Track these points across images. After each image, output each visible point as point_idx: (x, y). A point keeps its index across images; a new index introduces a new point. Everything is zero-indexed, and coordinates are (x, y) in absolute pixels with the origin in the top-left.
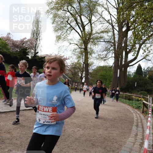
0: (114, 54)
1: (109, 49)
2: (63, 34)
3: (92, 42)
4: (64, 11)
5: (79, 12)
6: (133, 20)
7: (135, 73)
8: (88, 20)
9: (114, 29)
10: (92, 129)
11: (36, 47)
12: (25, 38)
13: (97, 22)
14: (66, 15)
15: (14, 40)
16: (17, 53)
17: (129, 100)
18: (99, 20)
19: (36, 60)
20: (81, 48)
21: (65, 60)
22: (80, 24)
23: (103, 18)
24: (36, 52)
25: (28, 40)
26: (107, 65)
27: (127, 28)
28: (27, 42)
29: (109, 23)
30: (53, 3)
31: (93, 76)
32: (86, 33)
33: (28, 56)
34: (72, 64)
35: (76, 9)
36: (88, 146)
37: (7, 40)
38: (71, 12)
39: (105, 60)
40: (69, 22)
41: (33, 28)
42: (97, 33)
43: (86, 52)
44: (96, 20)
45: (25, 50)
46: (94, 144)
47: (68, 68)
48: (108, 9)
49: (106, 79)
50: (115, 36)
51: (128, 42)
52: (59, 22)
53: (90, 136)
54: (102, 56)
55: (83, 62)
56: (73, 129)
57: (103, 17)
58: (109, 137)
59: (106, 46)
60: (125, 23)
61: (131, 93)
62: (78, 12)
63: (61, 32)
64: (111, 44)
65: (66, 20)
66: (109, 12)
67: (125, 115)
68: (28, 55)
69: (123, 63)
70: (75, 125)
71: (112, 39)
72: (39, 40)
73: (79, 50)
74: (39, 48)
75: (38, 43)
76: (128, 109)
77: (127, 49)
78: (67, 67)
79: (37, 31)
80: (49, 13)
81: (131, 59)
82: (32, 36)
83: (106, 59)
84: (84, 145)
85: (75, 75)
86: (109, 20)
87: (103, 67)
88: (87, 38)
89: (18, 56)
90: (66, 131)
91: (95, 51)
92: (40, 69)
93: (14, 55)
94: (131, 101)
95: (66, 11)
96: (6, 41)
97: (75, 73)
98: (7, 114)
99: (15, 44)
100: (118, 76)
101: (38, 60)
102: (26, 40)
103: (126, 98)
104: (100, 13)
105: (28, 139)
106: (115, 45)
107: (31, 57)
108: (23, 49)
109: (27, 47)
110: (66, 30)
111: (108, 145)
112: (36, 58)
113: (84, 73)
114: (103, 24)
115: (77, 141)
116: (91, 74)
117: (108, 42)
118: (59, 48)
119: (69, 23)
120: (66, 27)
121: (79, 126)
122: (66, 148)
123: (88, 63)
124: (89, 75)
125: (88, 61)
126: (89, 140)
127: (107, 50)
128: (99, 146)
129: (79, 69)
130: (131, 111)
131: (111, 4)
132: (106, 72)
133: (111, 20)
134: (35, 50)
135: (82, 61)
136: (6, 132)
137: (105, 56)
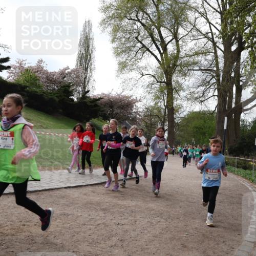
0: (217, 90)
1: (209, 82)
2: (129, 58)
3: (180, 71)
4: (131, 21)
5: (156, 20)
6: (250, 31)
7: (253, 122)
8: (171, 35)
9: (217, 49)
10: (181, 219)
11: (85, 82)
12: (68, 68)
13: (187, 37)
14: (135, 27)
15: (49, 71)
16: (55, 92)
17: (245, 168)
18: (190, 34)
19: (85, 103)
20: (161, 82)
21: (134, 103)
22: (158, 41)
23: (197, 30)
24: (86, 90)
25: (72, 70)
26: (206, 109)
27: (238, 45)
28: (70, 73)
29: (208, 38)
30: (113, 7)
31: (182, 128)
32: (169, 56)
33: (72, 97)
34: (146, 110)
35: (151, 17)
36: (176, 248)
37: (38, 71)
38: (143, 21)
39: (202, 101)
40: (140, 38)
41: (81, 51)
42: (187, 55)
43: (169, 89)
44: (185, 34)
45: (67, 88)
46: (186, 244)
47: (140, 115)
48: (205, 14)
49: (204, 134)
50: (219, 60)
51: (241, 70)
52: (124, 39)
53: (178, 232)
54: (196, 95)
55: (165, 106)
56: (149, 220)
57: (197, 28)
58: (211, 233)
59: (204, 77)
60: (236, 36)
61: (248, 156)
62: (154, 21)
63: (126, 56)
64: (212, 73)
65: (135, 35)
66: (207, 19)
67: (239, 195)
68: (73, 95)
69: (233, 106)
70: (152, 212)
71: (213, 66)
72: (91, 70)
73: (157, 85)
74: (89, 84)
75: (88, 75)
76: (243, 184)
77: (239, 81)
78: (138, 114)
79: (87, 56)
80: (105, 24)
81: (246, 99)
82: (79, 64)
83: (203, 99)
84: (168, 247)
85: (151, 127)
86: (207, 33)
87: (199, 113)
88: (171, 66)
89: (55, 98)
90: (137, 223)
91: (185, 87)
92: (93, 119)
93: (50, 97)
94: (248, 171)
95: (134, 20)
96: (36, 74)
97: (151, 124)
98: (38, 194)
99: (50, 79)
100: (225, 128)
101: (89, 104)
102: (69, 70)
103: (239, 165)
104: (192, 21)
105: (74, 236)
106: (218, 76)
107: (77, 99)
108: (64, 87)
109: (71, 83)
110: (135, 53)
111: (210, 247)
112: (85, 100)
113: (167, 123)
114: (198, 39)
115: (157, 239)
116: (178, 125)
117: (207, 70)
118: (124, 82)
119: (140, 40)
120: (134, 47)
121: (160, 215)
122: (138, 252)
123: (173, 107)
124: (174, 126)
125: (173, 103)
126: (177, 238)
127: (205, 84)
128: (195, 248)
129: (159, 117)
130: (248, 188)
131: (210, 5)
132: (205, 122)
133: (212, 32)
134: (84, 87)
135: (162, 104)
136: (37, 224)
137: (201, 95)
